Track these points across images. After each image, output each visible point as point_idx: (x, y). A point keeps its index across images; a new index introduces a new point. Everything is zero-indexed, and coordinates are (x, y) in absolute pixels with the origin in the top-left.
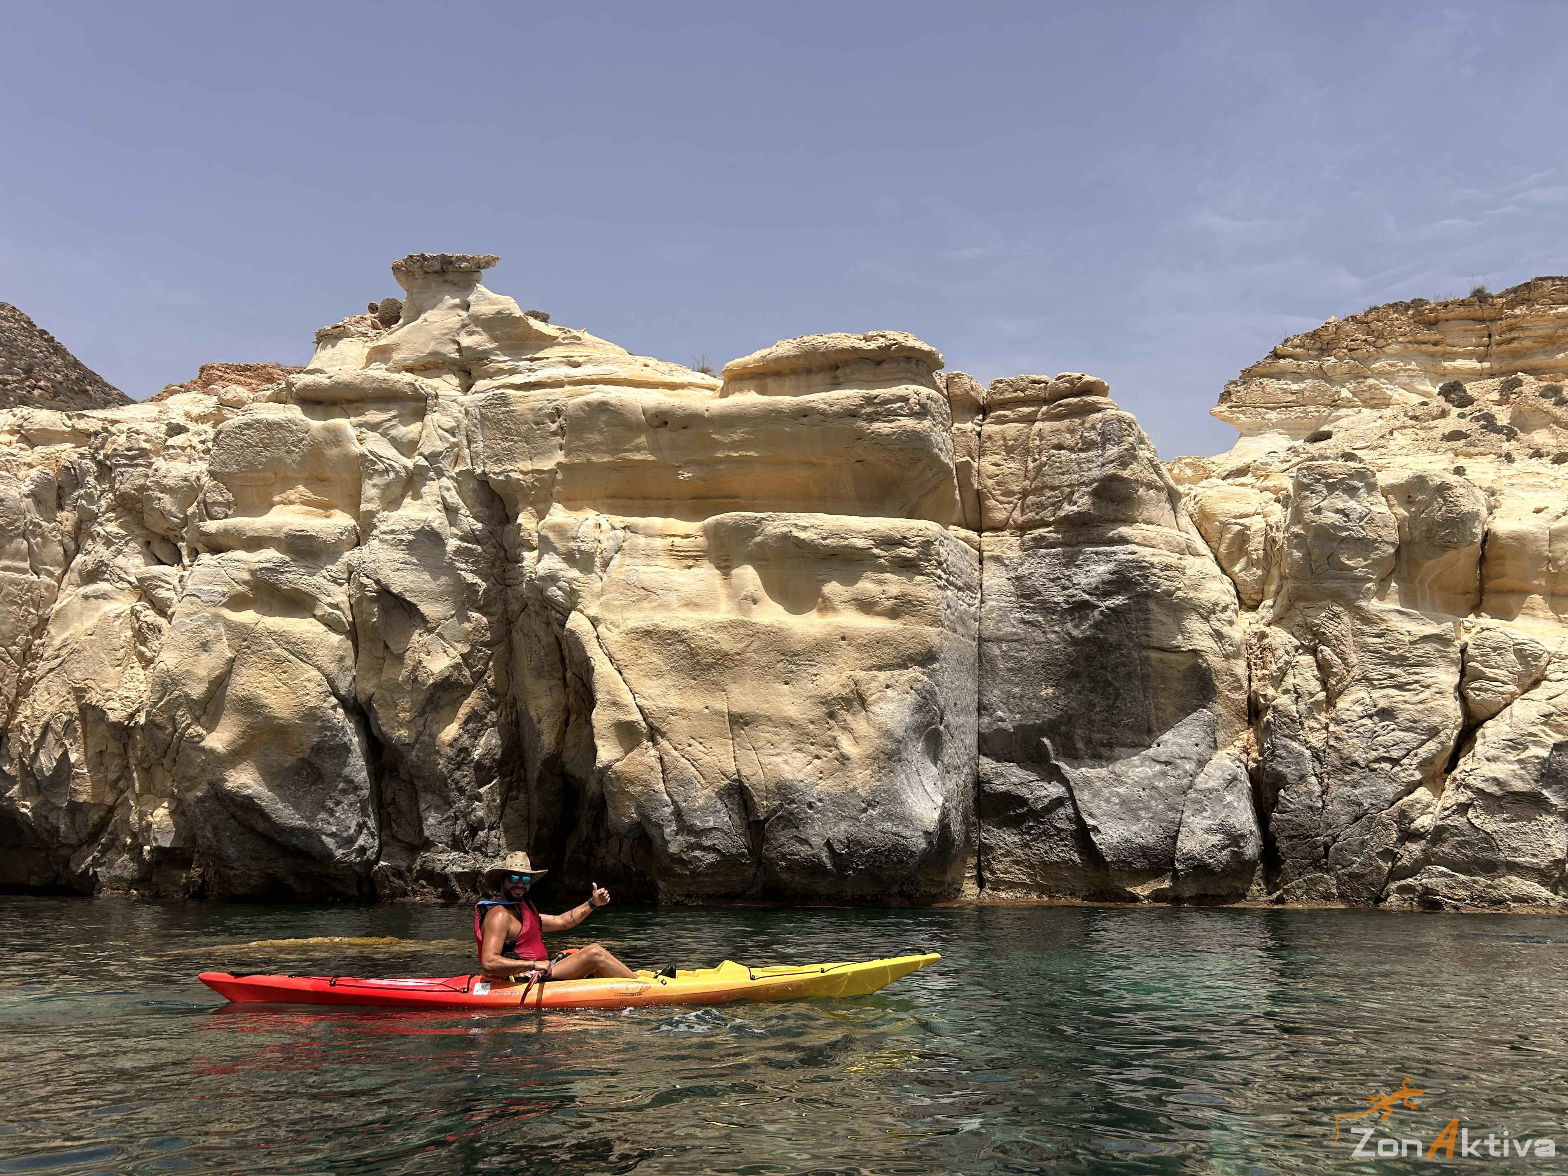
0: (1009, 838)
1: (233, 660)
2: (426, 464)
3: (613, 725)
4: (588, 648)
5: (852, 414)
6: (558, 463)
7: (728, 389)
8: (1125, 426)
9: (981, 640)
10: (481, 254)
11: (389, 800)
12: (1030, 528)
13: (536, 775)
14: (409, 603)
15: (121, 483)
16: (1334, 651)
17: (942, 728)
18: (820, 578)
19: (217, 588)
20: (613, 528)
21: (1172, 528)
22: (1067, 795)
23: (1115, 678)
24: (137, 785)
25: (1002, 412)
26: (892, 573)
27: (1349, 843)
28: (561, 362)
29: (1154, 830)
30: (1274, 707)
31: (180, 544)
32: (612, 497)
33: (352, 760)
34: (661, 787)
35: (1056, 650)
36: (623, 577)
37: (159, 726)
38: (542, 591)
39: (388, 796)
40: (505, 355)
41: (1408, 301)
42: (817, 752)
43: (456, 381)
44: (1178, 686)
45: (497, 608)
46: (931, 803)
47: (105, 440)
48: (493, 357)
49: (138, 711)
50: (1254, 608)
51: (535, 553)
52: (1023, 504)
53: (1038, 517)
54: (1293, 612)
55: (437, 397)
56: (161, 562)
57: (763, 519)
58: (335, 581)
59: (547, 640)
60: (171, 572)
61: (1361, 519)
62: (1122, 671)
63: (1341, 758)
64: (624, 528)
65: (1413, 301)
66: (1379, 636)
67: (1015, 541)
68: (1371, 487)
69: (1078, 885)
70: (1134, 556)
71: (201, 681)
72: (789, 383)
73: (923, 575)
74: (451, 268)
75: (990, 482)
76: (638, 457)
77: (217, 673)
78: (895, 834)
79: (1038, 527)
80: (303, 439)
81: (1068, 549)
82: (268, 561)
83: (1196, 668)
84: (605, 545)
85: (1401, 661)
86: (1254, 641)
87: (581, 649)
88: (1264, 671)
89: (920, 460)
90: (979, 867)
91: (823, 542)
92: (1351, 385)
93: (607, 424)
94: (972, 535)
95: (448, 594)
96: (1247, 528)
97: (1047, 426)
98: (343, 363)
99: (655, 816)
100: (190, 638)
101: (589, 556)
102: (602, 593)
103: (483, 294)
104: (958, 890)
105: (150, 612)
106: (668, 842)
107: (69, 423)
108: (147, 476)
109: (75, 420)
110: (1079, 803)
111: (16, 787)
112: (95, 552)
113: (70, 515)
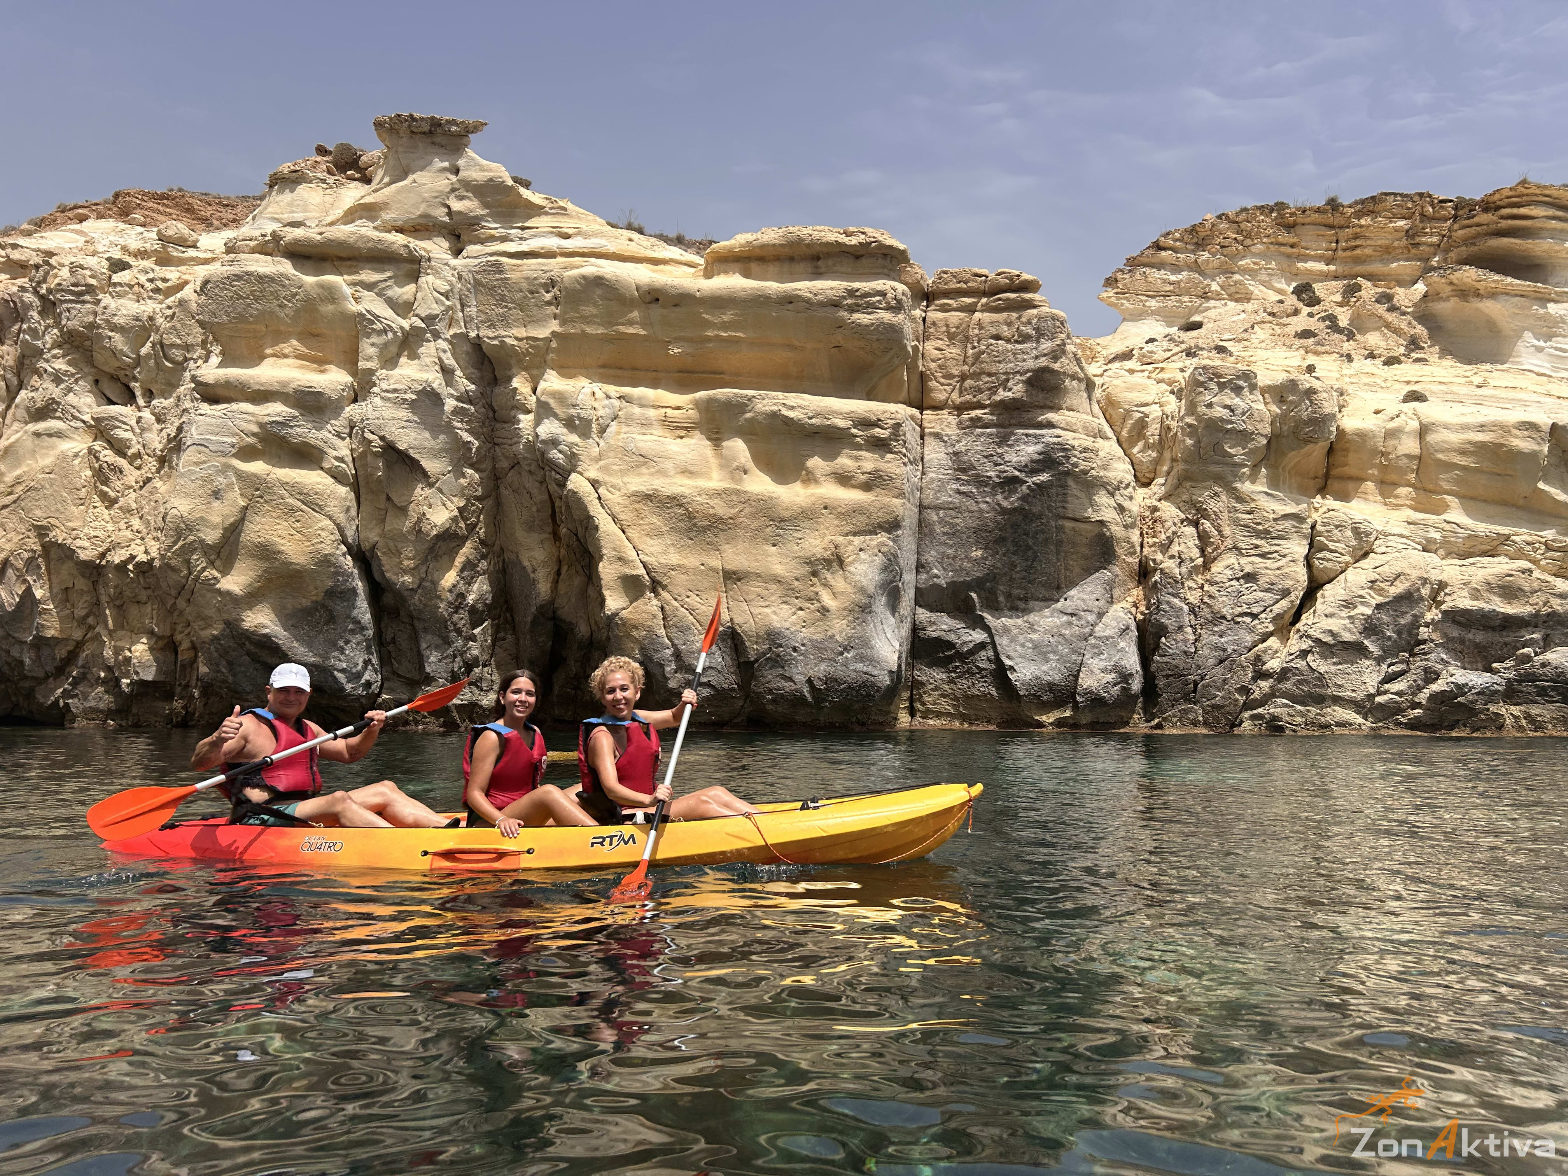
0: (939, 676)
1: (246, 508)
2: (423, 326)
3: (620, 578)
4: (590, 508)
5: (835, 304)
6: (553, 332)
7: (712, 269)
8: (1058, 324)
9: (922, 507)
10: (471, 119)
11: (389, 640)
12: (967, 409)
13: (529, 619)
14: (414, 459)
15: (69, 319)
16: (1212, 524)
17: (899, 585)
18: (803, 453)
19: (225, 439)
21: (1087, 414)
22: (989, 640)
23: (1034, 543)
24: (110, 622)
25: (945, 301)
26: (867, 451)
27: (1214, 681)
28: (551, 232)
29: (1059, 670)
30: (1161, 569)
31: (133, 384)
32: (603, 367)
33: (358, 603)
34: (662, 632)
35: (986, 518)
36: (621, 444)
37: (174, 569)
38: (543, 454)
39: (388, 636)
40: (495, 222)
41: (1271, 203)
42: (801, 605)
43: (446, 244)
44: (1084, 550)
45: (487, 465)
46: (891, 648)
47: (47, 273)
48: (484, 223)
49: (109, 550)
50: (1147, 485)
51: (531, 417)
52: (961, 386)
53: (975, 400)
54: (1179, 490)
55: (429, 260)
56: (114, 403)
57: (754, 396)
58: (338, 435)
59: (540, 496)
60: (124, 412)
61: (1243, 414)
62: (1041, 537)
63: (1212, 613)
64: (619, 398)
65: (1276, 204)
66: (1249, 513)
67: (952, 419)
68: (1253, 387)
69: (994, 714)
70: (1059, 439)
71: (215, 527)
72: (772, 268)
73: (892, 453)
74: (439, 130)
75: (933, 365)
76: (631, 330)
77: (231, 520)
78: (865, 673)
79: (975, 408)
80: (296, 294)
81: (1002, 430)
82: (278, 415)
83: (1101, 536)
84: (601, 412)
85: (1265, 534)
86: (1147, 513)
87: (584, 509)
88: (1154, 539)
89: (891, 348)
90: (911, 700)
91: (809, 422)
92: (1221, 279)
93: (603, 298)
94: (915, 412)
95: (446, 451)
96: (1147, 416)
97: (987, 317)
98: (305, 211)
99: (657, 657)
100: (201, 487)
101: (587, 422)
102: (600, 457)
103: (473, 159)
104: (896, 719)
105: (108, 452)
106: (667, 679)
107: (3, 253)
108: (95, 313)
109: (9, 250)
110: (999, 647)
112: (44, 389)
113: (11, 350)
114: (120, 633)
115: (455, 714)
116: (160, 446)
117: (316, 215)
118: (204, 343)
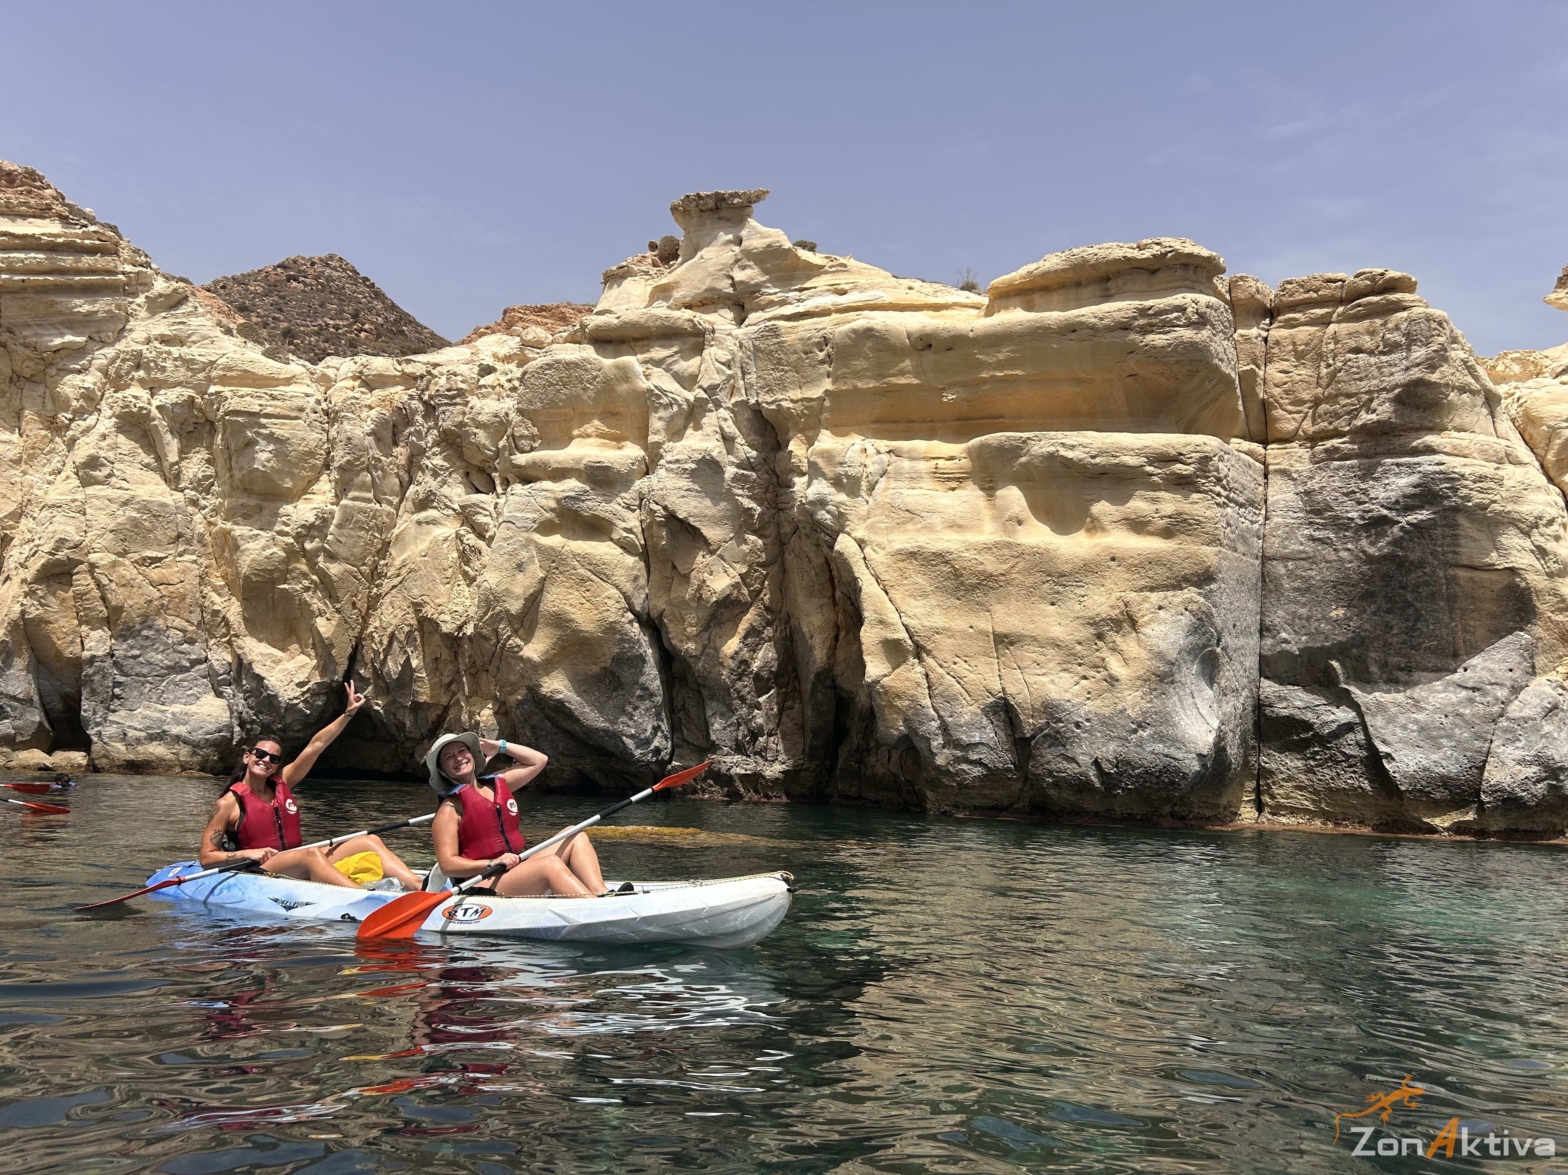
0: (1292, 763)
1: (544, 579)
2: (706, 396)
3: (881, 642)
4: (855, 569)
5: (1125, 327)
6: (826, 391)
7: (993, 307)
8: (1435, 325)
9: (1265, 559)
10: (751, 188)
11: (679, 707)
12: (1322, 439)
13: (809, 687)
14: (693, 527)
15: (444, 421)
17: (1219, 650)
18: (1088, 497)
19: (529, 515)
20: (879, 452)
21: (1488, 434)
22: (1357, 720)
23: (1416, 599)
24: (466, 688)
25: (1291, 315)
26: (1166, 491)
28: (828, 290)
29: (1457, 759)
31: (494, 474)
32: (877, 421)
33: (647, 670)
34: (927, 702)
35: (1349, 569)
36: (888, 500)
37: (486, 638)
38: (812, 515)
39: (678, 703)
40: (775, 287)
42: (1084, 673)
43: (729, 315)
44: (1490, 607)
45: (771, 531)
46: (1206, 726)
47: (429, 382)
48: (764, 290)
49: (465, 623)
51: (806, 478)
52: (1314, 413)
53: (1331, 427)
55: (713, 331)
56: (479, 492)
57: (1029, 438)
58: (628, 507)
59: (818, 561)
60: (486, 499)
62: (1425, 591)
67: (1304, 453)
69: (1368, 814)
70: (1442, 467)
71: (518, 598)
72: (1057, 297)
73: (1200, 492)
74: (724, 205)
75: (1277, 391)
76: (903, 381)
77: (531, 591)
78: (1167, 756)
79: (1332, 438)
80: (597, 377)
81: (1365, 461)
82: (571, 490)
83: (1513, 587)
84: (870, 469)
87: (850, 570)
89: (1198, 372)
90: (1258, 791)
91: (1092, 461)
93: (873, 350)
94: (1253, 446)
95: (727, 518)
97: (1344, 328)
98: (628, 302)
99: (922, 729)
100: (508, 560)
101: (855, 480)
102: (868, 516)
103: (754, 228)
104: (1234, 814)
105: (472, 536)
106: (935, 754)
107: (399, 368)
108: (464, 413)
109: (404, 365)
110: (1371, 729)
111: (370, 688)
112: (426, 483)
113: (403, 450)
114: (474, 699)
115: (738, 784)
117: (636, 304)
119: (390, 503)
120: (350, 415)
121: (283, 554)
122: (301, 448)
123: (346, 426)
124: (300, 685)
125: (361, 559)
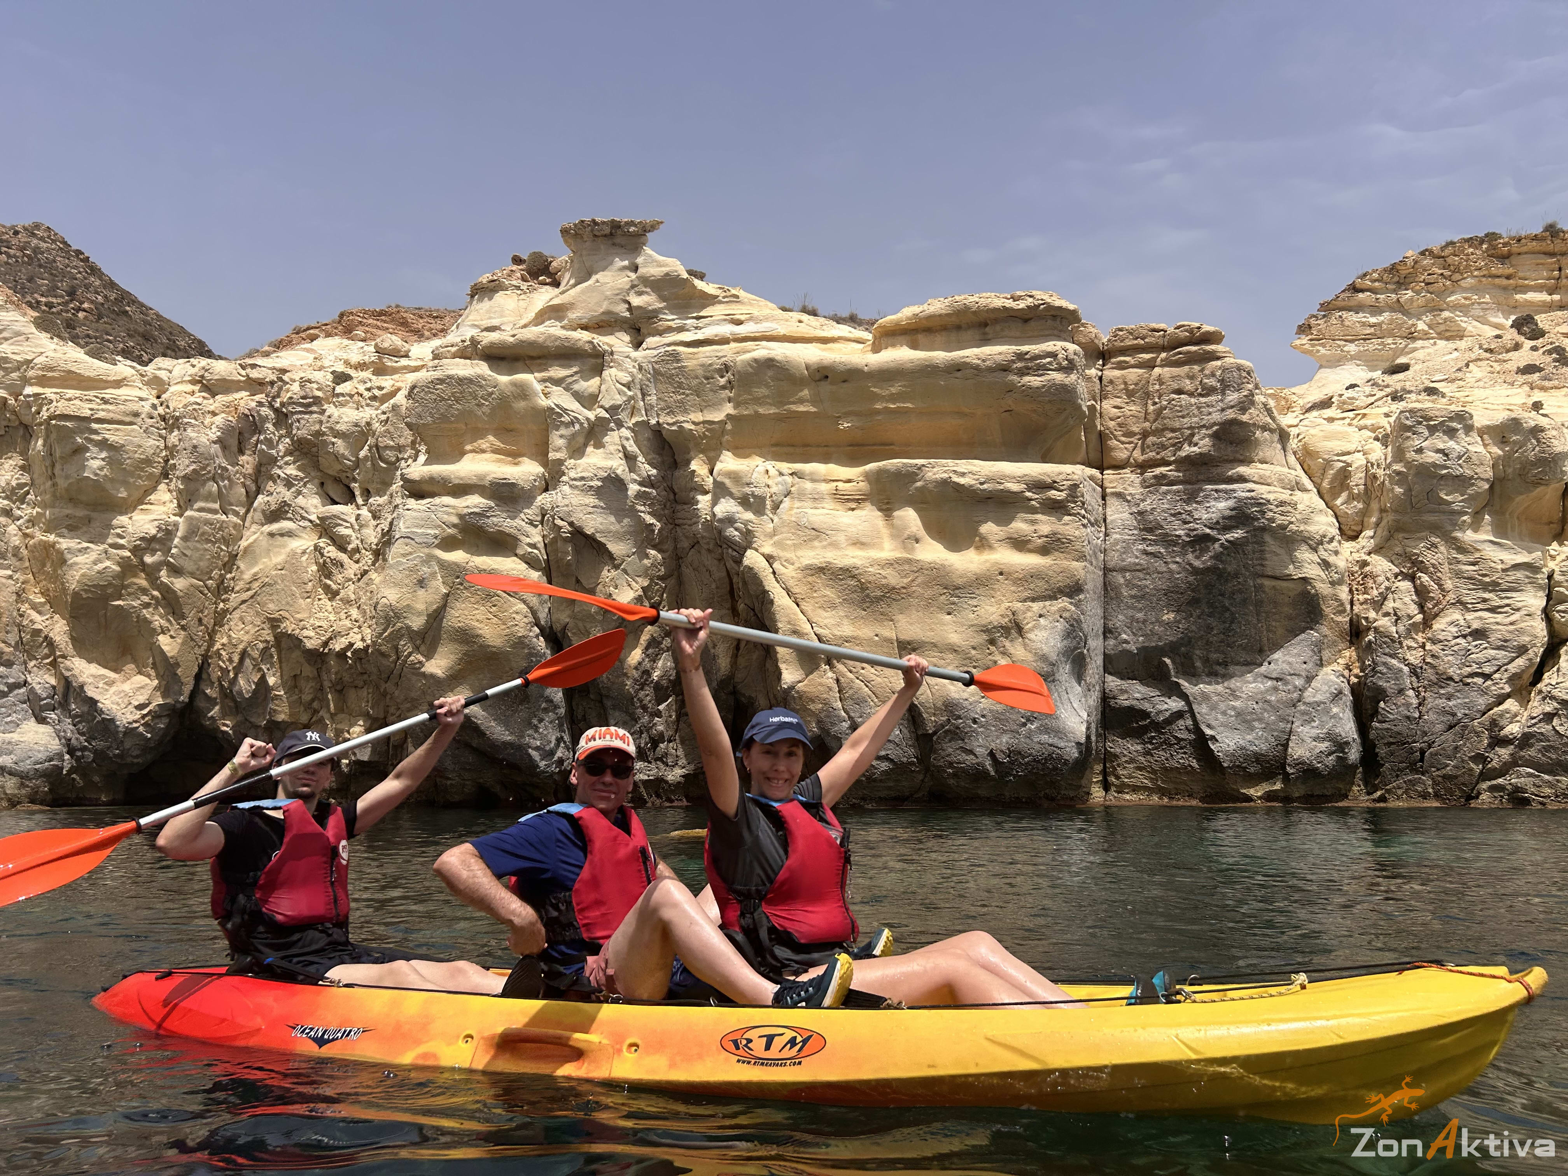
0: (1133, 747)
1: (447, 595)
2: (607, 416)
4: (765, 583)
5: (1004, 368)
6: (728, 415)
7: (880, 343)
8: (1244, 374)
9: (1106, 570)
10: (648, 219)
11: (580, 717)
12: (1151, 467)
14: (600, 543)
15: (298, 429)
16: (1431, 577)
17: (1085, 651)
18: (976, 519)
19: (429, 531)
20: (781, 474)
21: (1283, 466)
22: (1186, 708)
23: (1231, 604)
24: (332, 705)
25: (1122, 358)
26: (1043, 514)
27: (1444, 749)
28: (725, 320)
29: (1266, 739)
30: (1376, 630)
31: (353, 485)
32: (775, 445)
34: (839, 705)
35: (1177, 579)
36: (793, 519)
37: (383, 654)
38: (720, 532)
39: (579, 713)
40: (673, 314)
41: (1481, 235)
43: (627, 338)
44: (1288, 610)
45: (669, 546)
46: (1078, 717)
47: (280, 389)
48: (661, 316)
49: (331, 638)
50: (1354, 538)
51: (708, 497)
52: (1143, 444)
53: (1159, 457)
54: (1392, 542)
55: (612, 353)
56: (336, 503)
57: (924, 465)
58: (531, 523)
59: (719, 573)
60: (346, 511)
61: (1460, 458)
62: (1238, 597)
63: (1437, 673)
64: (791, 474)
65: (1487, 235)
66: (1473, 564)
67: (1135, 478)
68: (1469, 429)
69: (1196, 787)
70: (1252, 494)
71: (419, 614)
72: (939, 338)
73: (1070, 515)
74: (619, 232)
75: (1112, 424)
76: (801, 408)
77: (435, 607)
78: (1051, 745)
79: (1159, 466)
80: (492, 393)
81: (1189, 487)
82: (476, 506)
83: (1305, 594)
84: (774, 489)
85: (1494, 587)
86: (1356, 568)
87: (759, 583)
88: (1366, 596)
89: (1065, 409)
90: (1104, 773)
91: (981, 487)
92: (1428, 318)
93: (773, 379)
94: (1095, 472)
95: (630, 533)
96: (1349, 465)
97: (1167, 372)
98: (502, 316)
99: (834, 730)
100: (408, 576)
101: (761, 500)
102: (774, 533)
103: (650, 256)
104: (1089, 794)
105: (332, 548)
107: (243, 373)
108: (321, 422)
109: (249, 370)
110: (1198, 716)
111: (217, 708)
112: (277, 493)
113: (250, 459)
114: (341, 716)
115: (642, 789)
116: (375, 541)
117: (512, 319)
118: (413, 443)
119: (236, 514)
120: (193, 421)
121: (118, 568)
122: (137, 456)
123: (190, 432)
124: (140, 707)
125: (207, 573)
